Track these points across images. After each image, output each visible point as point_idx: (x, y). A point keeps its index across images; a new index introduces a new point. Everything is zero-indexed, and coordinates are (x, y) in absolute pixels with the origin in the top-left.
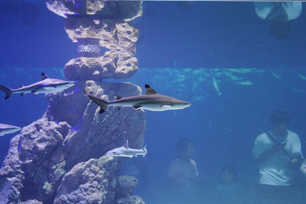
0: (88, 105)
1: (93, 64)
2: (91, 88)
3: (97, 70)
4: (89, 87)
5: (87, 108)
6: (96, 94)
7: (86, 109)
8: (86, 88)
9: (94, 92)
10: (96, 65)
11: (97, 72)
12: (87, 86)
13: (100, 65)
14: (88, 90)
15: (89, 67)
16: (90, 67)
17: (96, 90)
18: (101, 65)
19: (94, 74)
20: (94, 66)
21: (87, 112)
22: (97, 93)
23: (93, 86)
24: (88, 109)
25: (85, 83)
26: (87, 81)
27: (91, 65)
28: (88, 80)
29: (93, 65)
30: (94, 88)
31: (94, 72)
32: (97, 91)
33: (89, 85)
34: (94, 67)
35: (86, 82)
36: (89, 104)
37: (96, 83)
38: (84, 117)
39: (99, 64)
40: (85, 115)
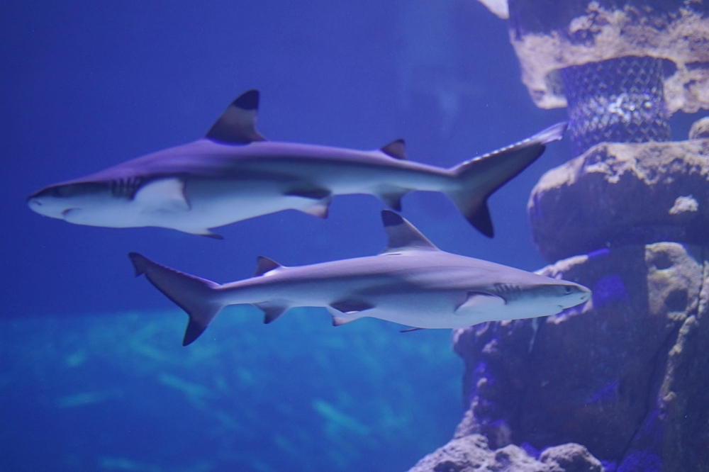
0: (672, 353)
1: (664, 166)
2: (673, 275)
3: (685, 195)
4: (666, 273)
5: (670, 371)
6: (702, 302)
7: (664, 373)
8: (649, 277)
9: (691, 292)
10: (679, 172)
11: (686, 204)
12: (654, 268)
13: (694, 169)
14: (662, 284)
15: (648, 182)
16: (654, 181)
17: (699, 283)
18: (699, 167)
19: (673, 210)
20: (667, 175)
21: (672, 389)
22: (703, 293)
23: (680, 267)
24: (676, 374)
25: (644, 256)
26: (648, 246)
27: (653, 172)
28: (651, 243)
29: (664, 171)
30: (689, 274)
31: (672, 205)
32: (701, 288)
33: (664, 261)
34: (670, 180)
35: (644, 250)
36: (677, 348)
37: (691, 253)
38: (663, 411)
39: (689, 167)
40: (668, 404)
